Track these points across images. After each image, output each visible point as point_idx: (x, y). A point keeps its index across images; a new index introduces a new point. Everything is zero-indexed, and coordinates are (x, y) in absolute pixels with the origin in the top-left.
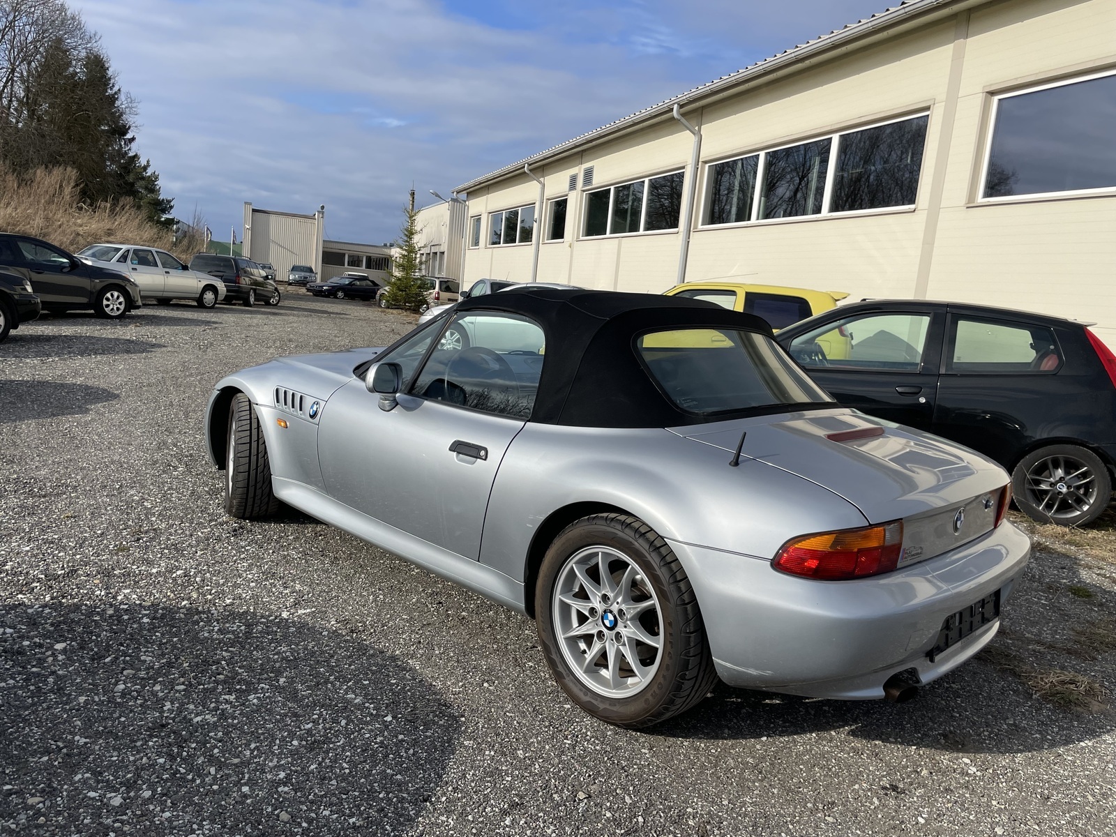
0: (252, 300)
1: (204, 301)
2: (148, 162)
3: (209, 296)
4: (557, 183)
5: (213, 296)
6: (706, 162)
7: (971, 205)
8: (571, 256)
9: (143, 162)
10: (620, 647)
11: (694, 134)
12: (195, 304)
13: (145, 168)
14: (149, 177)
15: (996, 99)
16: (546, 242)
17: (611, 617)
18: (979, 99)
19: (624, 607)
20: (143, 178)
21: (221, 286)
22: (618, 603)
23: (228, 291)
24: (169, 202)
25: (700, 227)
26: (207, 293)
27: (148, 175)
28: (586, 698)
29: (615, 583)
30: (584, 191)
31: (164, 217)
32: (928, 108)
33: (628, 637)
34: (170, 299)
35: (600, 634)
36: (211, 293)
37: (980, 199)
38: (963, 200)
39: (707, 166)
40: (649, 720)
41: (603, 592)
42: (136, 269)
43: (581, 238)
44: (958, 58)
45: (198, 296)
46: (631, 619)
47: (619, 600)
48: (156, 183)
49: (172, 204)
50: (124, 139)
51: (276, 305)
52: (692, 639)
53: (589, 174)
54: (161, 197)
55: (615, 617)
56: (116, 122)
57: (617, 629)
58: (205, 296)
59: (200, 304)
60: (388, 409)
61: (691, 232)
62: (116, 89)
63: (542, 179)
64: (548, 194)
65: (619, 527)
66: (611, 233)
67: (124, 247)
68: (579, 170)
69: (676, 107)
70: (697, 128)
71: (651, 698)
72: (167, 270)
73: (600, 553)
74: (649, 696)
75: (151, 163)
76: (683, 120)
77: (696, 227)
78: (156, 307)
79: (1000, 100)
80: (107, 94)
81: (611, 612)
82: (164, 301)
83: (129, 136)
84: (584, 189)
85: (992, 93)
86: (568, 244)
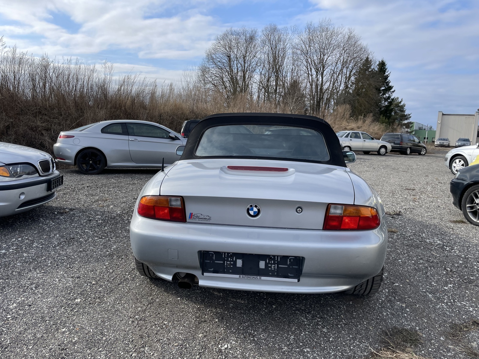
0: (408, 152)
1: (380, 152)
2: (402, 99)
3: (383, 150)
5: (385, 150)
9: (400, 100)
12: (376, 153)
13: (400, 102)
14: (402, 105)
20: (399, 106)
21: (389, 146)
23: (392, 148)
24: (409, 115)
26: (382, 149)
27: (401, 105)
31: (406, 122)
34: (369, 152)
36: (384, 149)
42: (351, 140)
45: (378, 150)
48: (404, 108)
49: (410, 116)
50: (391, 92)
51: (424, 155)
54: (406, 114)
56: (388, 85)
58: (381, 150)
59: (379, 153)
62: (389, 73)
67: (348, 132)
72: (364, 140)
75: (403, 100)
78: (363, 155)
80: (385, 75)
82: (367, 153)
83: (392, 90)
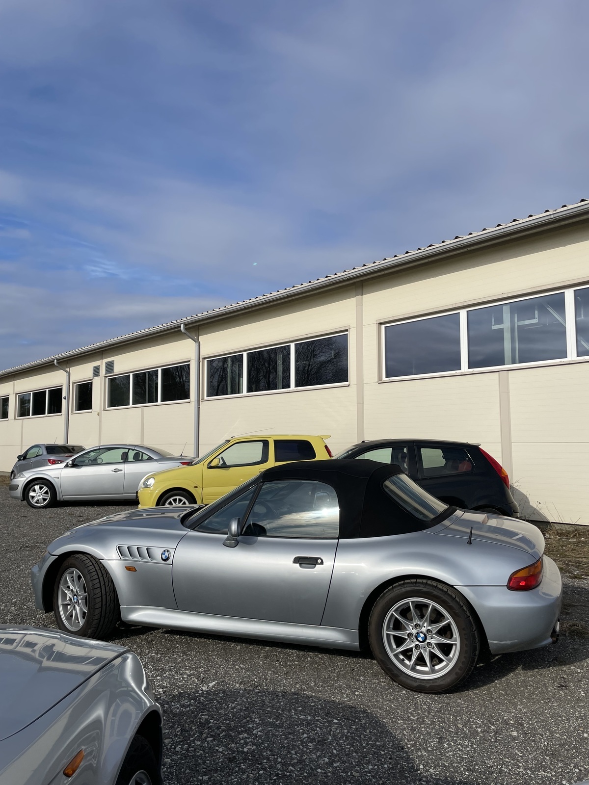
4: (82, 372)
6: (204, 358)
7: (380, 382)
8: (100, 422)
10: (431, 650)
11: (195, 342)
15: (383, 327)
16: (75, 412)
17: (422, 635)
18: (375, 327)
19: (429, 628)
22: (424, 627)
25: (206, 398)
28: (416, 684)
29: (422, 616)
30: (107, 377)
32: (347, 330)
33: (435, 644)
35: (417, 646)
37: (384, 379)
38: (376, 379)
39: (206, 360)
40: (458, 684)
41: (415, 623)
43: (107, 408)
44: (359, 305)
46: (435, 634)
47: (425, 625)
52: (476, 634)
53: (110, 367)
55: (424, 634)
57: (427, 641)
60: (234, 546)
61: (200, 402)
63: (67, 369)
64: (73, 379)
65: (422, 586)
66: (133, 404)
68: (102, 363)
69: (182, 326)
70: (196, 338)
71: (459, 671)
73: (410, 602)
74: (457, 670)
76: (188, 333)
77: (203, 398)
79: (385, 327)
81: (421, 632)
84: (106, 375)
85: (381, 324)
86: (97, 413)
